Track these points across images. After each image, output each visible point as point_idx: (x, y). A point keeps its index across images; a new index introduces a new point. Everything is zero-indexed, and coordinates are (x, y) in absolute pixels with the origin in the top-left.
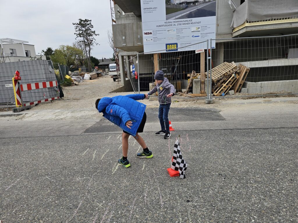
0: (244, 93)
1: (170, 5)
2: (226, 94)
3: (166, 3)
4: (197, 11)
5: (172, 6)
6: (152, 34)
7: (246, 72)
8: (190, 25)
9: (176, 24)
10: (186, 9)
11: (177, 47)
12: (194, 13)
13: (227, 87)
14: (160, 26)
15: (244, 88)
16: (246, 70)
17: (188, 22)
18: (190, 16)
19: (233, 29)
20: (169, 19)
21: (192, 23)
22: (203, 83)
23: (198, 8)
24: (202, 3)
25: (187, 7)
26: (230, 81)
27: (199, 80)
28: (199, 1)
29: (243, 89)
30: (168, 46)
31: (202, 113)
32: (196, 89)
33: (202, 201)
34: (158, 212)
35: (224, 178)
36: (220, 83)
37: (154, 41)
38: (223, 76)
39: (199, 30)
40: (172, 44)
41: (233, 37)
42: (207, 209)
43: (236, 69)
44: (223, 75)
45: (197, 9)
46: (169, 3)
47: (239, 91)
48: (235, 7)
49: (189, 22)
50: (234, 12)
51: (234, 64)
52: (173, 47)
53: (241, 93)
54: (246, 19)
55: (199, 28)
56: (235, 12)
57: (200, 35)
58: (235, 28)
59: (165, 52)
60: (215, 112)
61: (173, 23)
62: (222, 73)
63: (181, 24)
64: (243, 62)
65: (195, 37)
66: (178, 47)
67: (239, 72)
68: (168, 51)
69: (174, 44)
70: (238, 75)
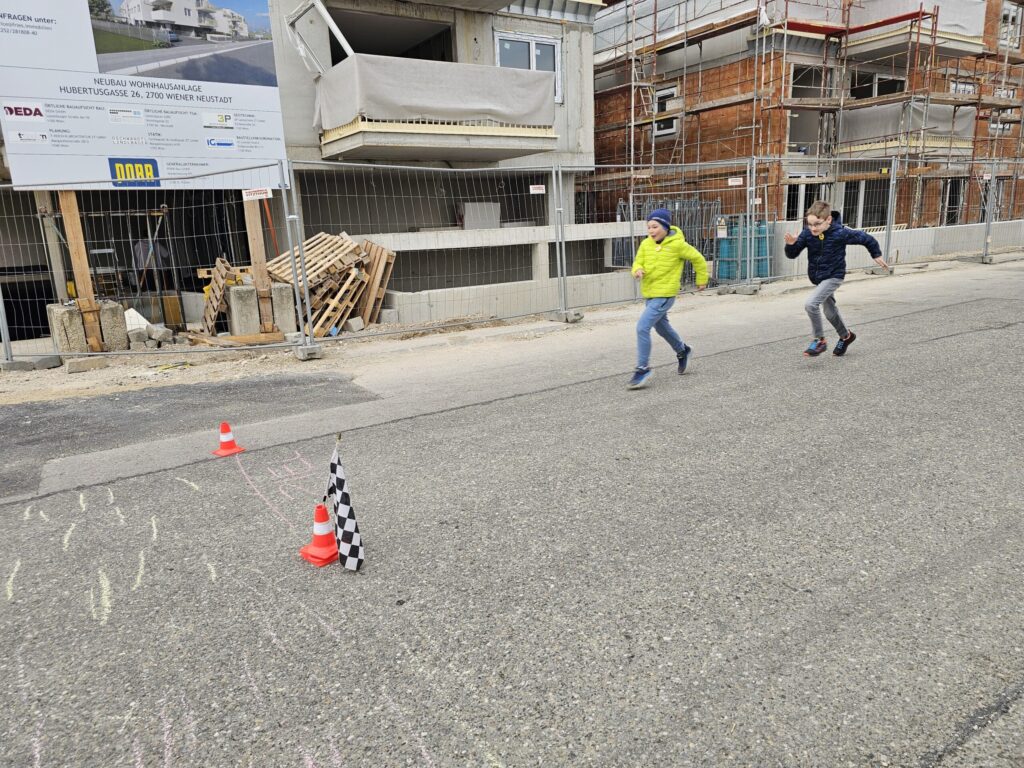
0: (389, 322)
1: (106, 20)
2: (343, 329)
3: (91, 10)
4: (213, 59)
5: (117, 25)
6: (40, 114)
7: (388, 264)
8: (195, 103)
9: (143, 91)
10: (173, 46)
11: (156, 173)
12: (205, 66)
13: (342, 307)
14: (74, 90)
15: (389, 311)
16: (388, 259)
17: (186, 93)
18: (190, 71)
19: (321, 132)
20: (110, 70)
21: (201, 98)
22: (265, 298)
23: (216, 50)
24: (228, 39)
25: (174, 42)
26: (347, 291)
27: (253, 288)
28: (218, 30)
29: (385, 312)
30: (117, 166)
31: (302, 388)
32: (244, 319)
33: (433, 589)
34: (336, 656)
35: (457, 527)
36: (319, 298)
37: (56, 144)
38: (325, 275)
39: (230, 123)
40: (133, 161)
41: (324, 157)
42: (453, 601)
43: (358, 255)
44: (324, 271)
45: (211, 54)
46: (103, 15)
47: (376, 318)
48: (318, 67)
49: (190, 93)
50: (317, 80)
51: (349, 241)
52: (143, 174)
53: (382, 323)
54: (358, 108)
55: (227, 118)
56: (321, 81)
57: (234, 141)
58: (329, 131)
59: (110, 187)
60: (340, 381)
61: (129, 88)
62: (321, 266)
63: (159, 96)
64: (373, 236)
65: (218, 144)
66: (161, 176)
67: (368, 264)
68: (120, 185)
69: (143, 162)
70: (367, 271)
